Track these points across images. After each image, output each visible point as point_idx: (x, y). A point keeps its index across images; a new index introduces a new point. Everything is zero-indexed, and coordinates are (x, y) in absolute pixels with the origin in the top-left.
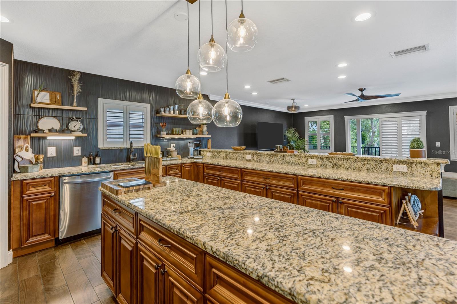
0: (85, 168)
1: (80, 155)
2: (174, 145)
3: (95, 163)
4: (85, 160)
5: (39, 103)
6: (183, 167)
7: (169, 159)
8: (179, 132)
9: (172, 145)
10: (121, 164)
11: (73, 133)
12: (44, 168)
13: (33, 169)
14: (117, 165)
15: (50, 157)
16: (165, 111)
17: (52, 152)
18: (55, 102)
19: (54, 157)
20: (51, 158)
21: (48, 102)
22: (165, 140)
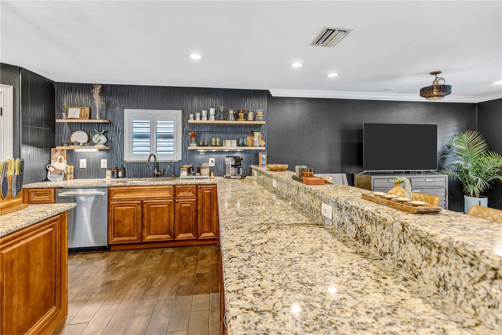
0: (108, 180)
1: (107, 167)
2: (214, 160)
3: (118, 177)
4: (109, 172)
5: (71, 119)
6: (199, 190)
7: (196, 177)
8: (216, 142)
9: (210, 159)
10: (144, 179)
11: (96, 146)
12: (75, 178)
13: (56, 178)
14: (140, 180)
15: (81, 168)
16: (194, 118)
17: (83, 163)
18: (84, 116)
19: (85, 168)
20: (83, 169)
21: (78, 117)
22: (201, 153)
